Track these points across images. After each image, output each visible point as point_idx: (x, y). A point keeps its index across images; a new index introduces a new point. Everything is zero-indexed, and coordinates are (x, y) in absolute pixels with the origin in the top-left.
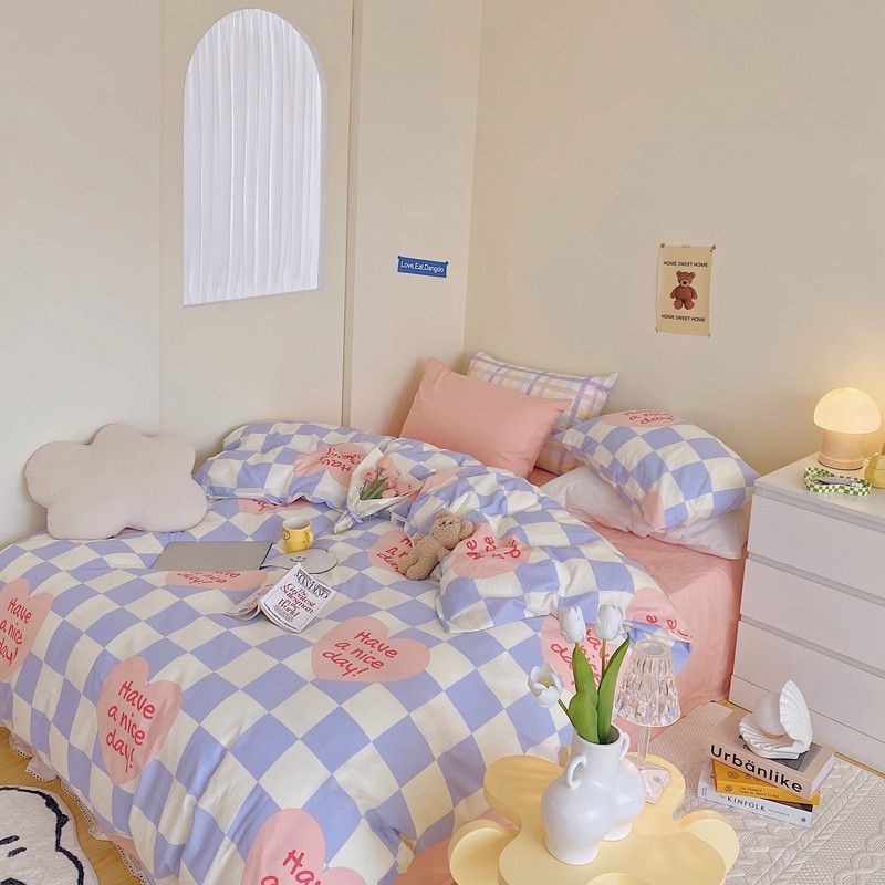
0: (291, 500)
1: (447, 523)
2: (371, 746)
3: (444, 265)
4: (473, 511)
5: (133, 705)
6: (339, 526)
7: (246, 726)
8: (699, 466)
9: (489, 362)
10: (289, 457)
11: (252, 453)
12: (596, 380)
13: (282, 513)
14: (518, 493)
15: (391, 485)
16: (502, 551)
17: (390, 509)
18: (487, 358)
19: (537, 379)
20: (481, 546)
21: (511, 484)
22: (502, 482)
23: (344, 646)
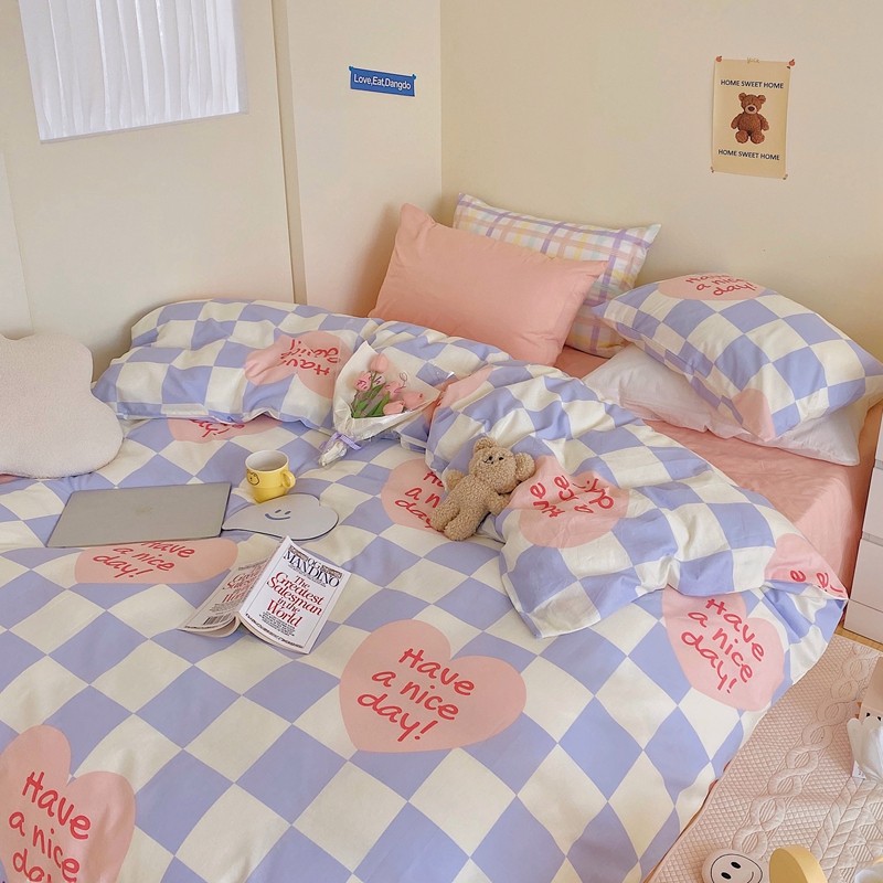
0: (247, 418)
1: (496, 458)
2: (470, 864)
3: (411, 80)
4: (526, 437)
5: (51, 814)
6: (327, 457)
7: (258, 855)
8: (806, 354)
9: (484, 210)
10: (235, 356)
11: (179, 350)
12: (633, 233)
13: (241, 439)
14: (579, 403)
15: (392, 395)
16: (585, 499)
17: (398, 430)
18: (478, 203)
19: (553, 232)
20: (552, 493)
21: (567, 391)
22: (555, 388)
23: (386, 678)
